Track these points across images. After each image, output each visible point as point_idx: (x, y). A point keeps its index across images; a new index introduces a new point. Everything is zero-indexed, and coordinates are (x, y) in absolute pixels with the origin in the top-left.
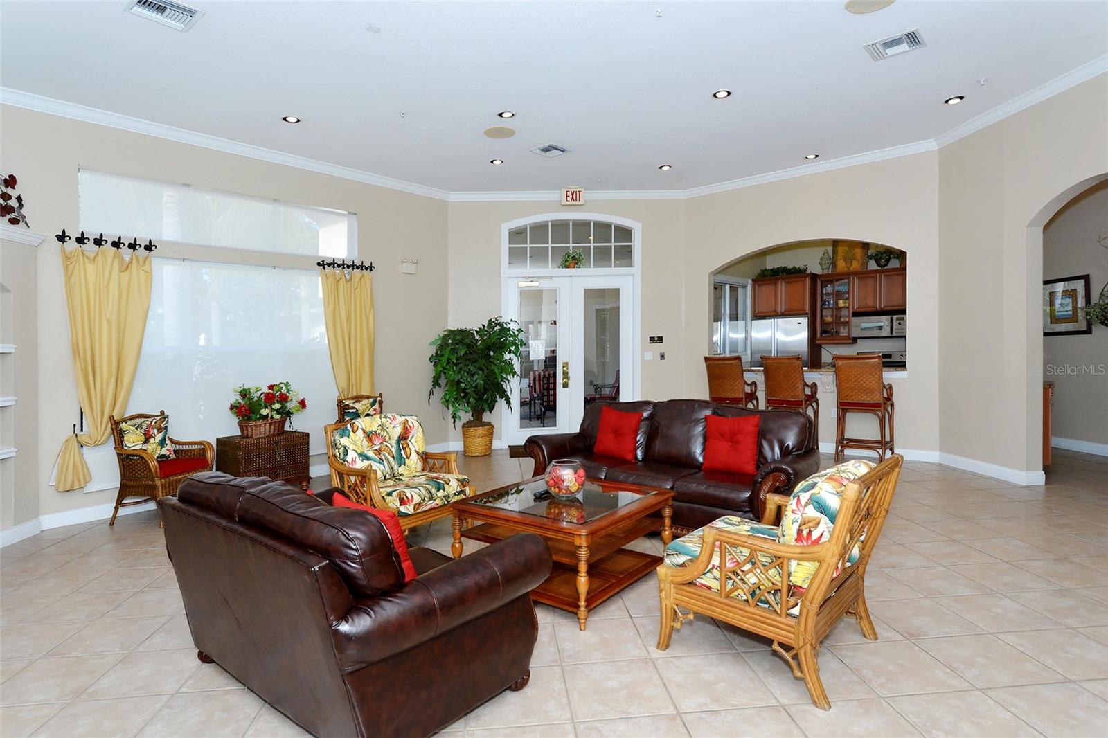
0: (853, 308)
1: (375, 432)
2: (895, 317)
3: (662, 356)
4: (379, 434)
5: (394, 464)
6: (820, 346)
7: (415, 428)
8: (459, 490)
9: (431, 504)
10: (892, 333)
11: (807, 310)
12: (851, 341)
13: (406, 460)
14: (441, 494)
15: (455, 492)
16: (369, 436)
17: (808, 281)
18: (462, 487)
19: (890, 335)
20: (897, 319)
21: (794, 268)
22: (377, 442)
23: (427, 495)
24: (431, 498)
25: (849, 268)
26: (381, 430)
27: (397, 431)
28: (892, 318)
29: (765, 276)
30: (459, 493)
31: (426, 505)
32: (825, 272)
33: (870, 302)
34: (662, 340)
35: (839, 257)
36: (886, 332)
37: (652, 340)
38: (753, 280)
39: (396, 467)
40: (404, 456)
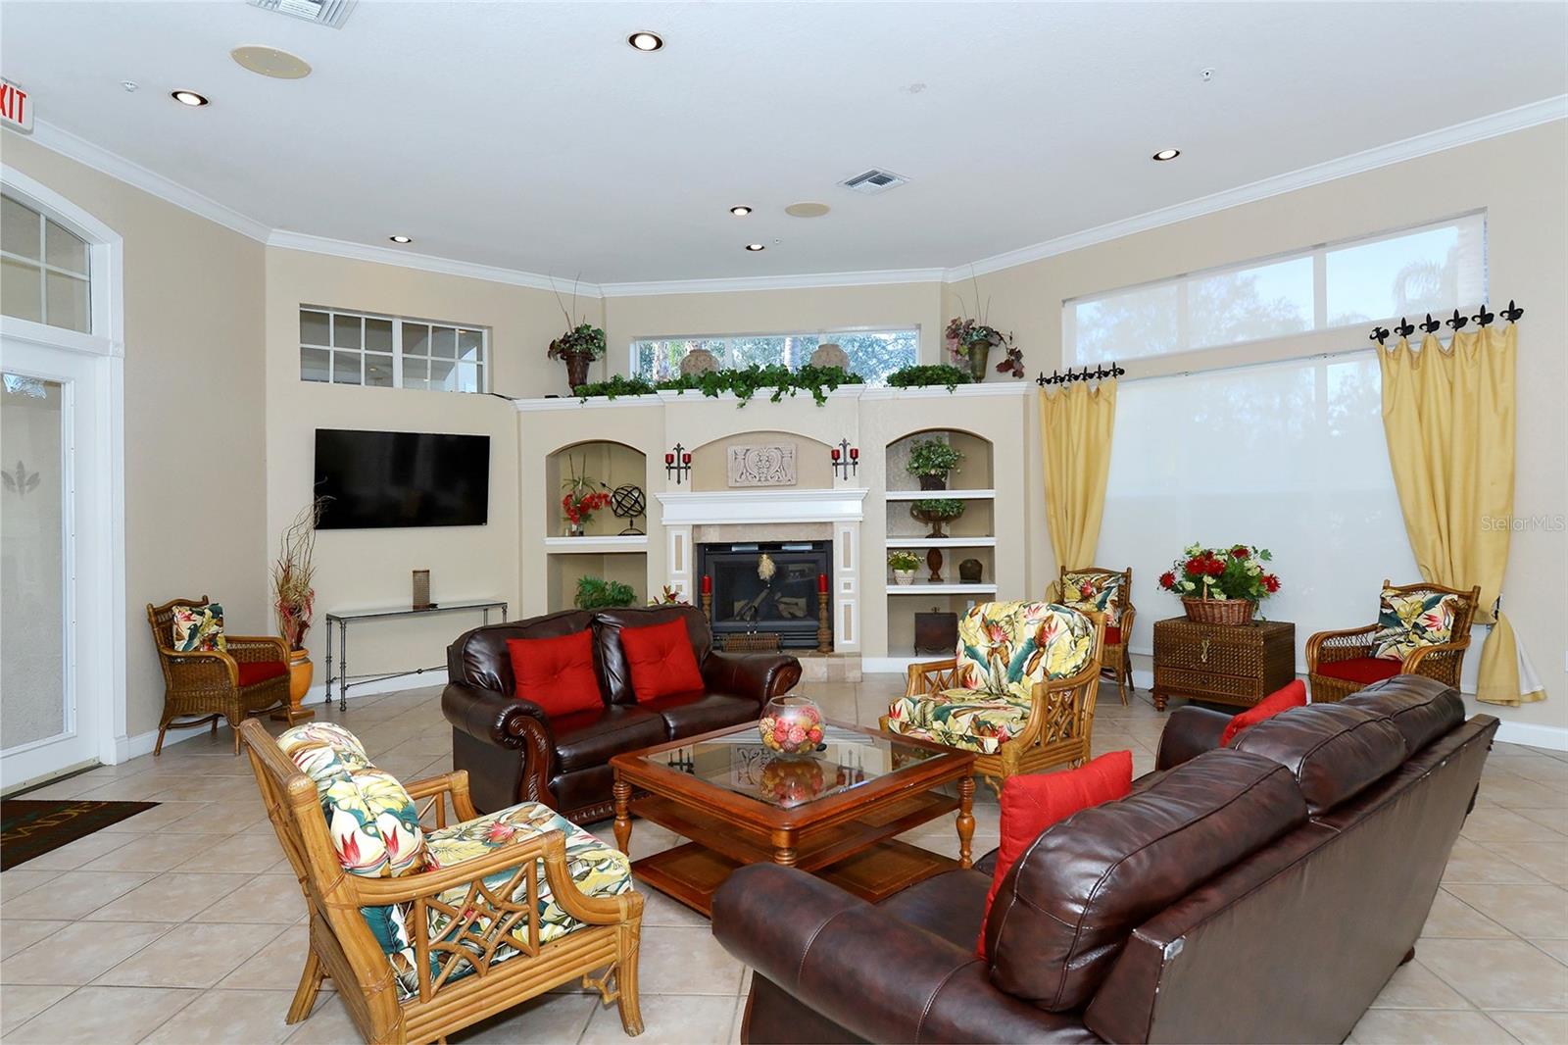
1: (997, 623)
4: (1001, 628)
5: (1004, 674)
7: (1057, 632)
8: (969, 733)
9: (921, 734)
13: (1025, 676)
14: (938, 725)
15: (961, 733)
16: (987, 627)
18: (975, 731)
22: (997, 638)
23: (918, 719)
24: (923, 724)
26: (1007, 623)
27: (1030, 632)
30: (970, 740)
31: (915, 731)
39: (1005, 681)
40: (1024, 669)
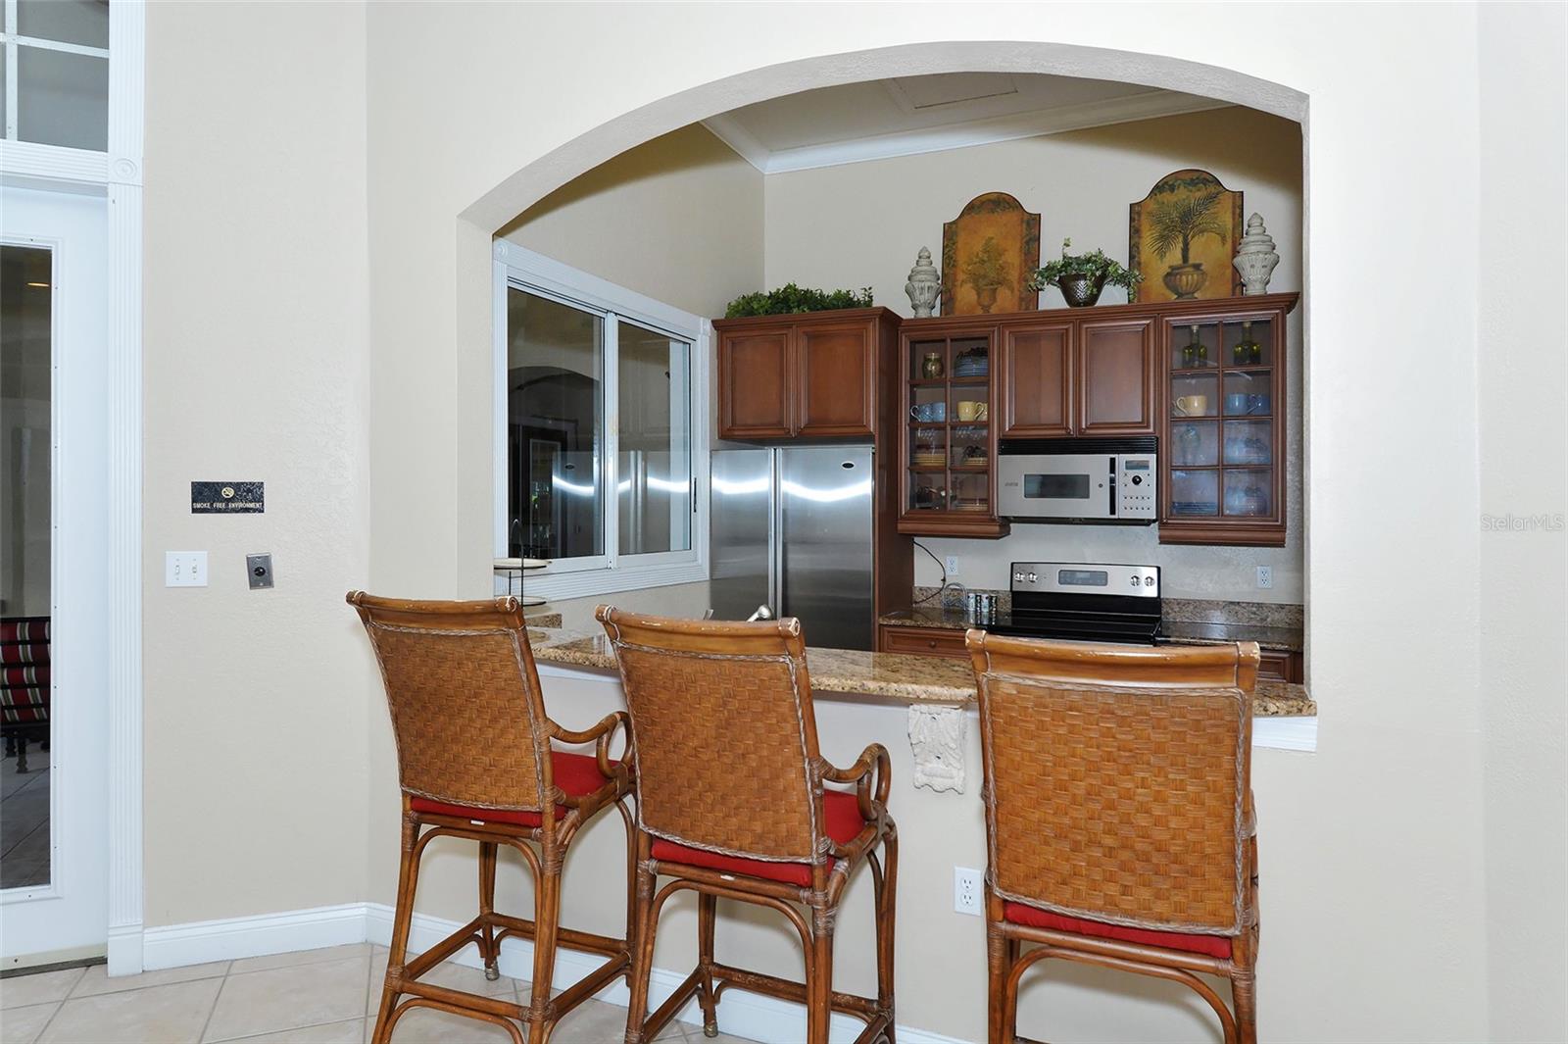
0: (1001, 426)
2: (1122, 459)
3: (260, 573)
6: (908, 540)
10: (1113, 512)
11: (872, 426)
12: (997, 529)
17: (873, 335)
19: (1107, 515)
20: (1130, 466)
21: (838, 296)
25: (986, 308)
28: (1113, 461)
29: (751, 312)
32: (923, 313)
33: (1049, 412)
34: (260, 499)
35: (961, 276)
36: (1096, 505)
37: (207, 496)
38: (716, 324)
